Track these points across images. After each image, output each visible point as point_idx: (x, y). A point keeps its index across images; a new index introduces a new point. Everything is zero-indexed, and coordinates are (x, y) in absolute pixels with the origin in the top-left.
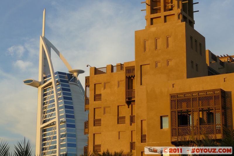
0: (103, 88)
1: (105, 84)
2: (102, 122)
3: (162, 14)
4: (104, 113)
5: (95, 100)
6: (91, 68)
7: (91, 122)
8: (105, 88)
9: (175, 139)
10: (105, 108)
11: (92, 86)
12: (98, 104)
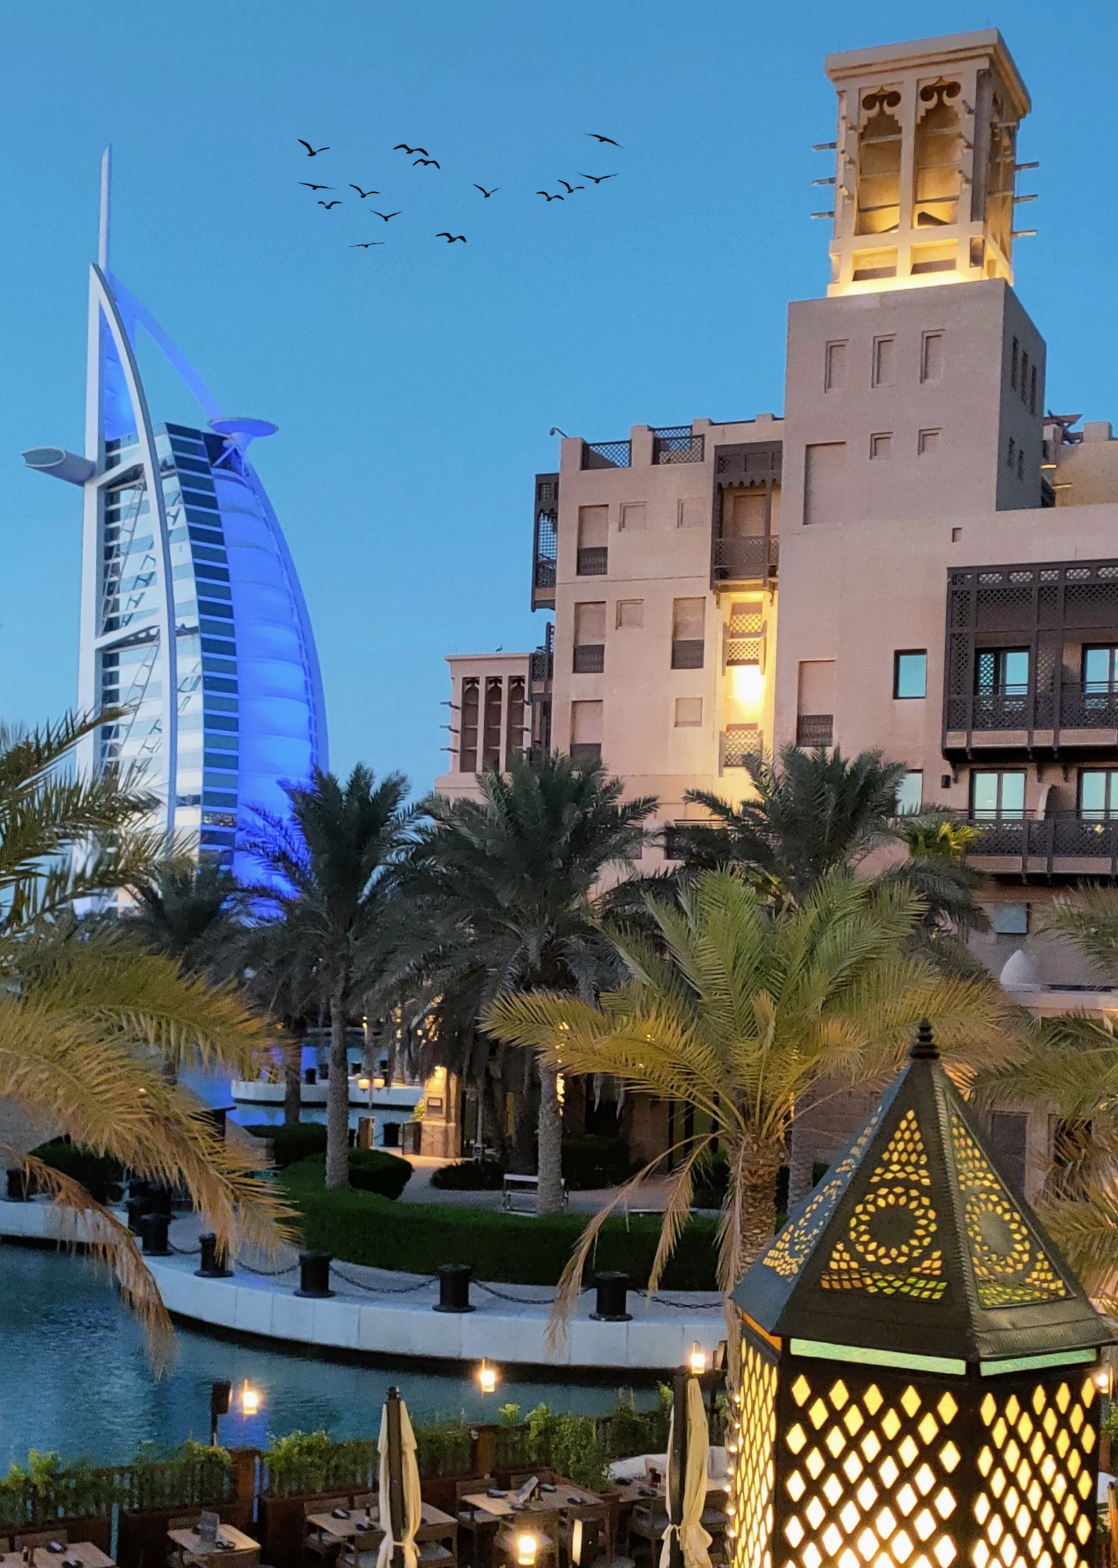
0: (613, 526)
1: (624, 509)
2: (608, 658)
3: (907, 236)
4: (619, 624)
5: (579, 573)
6: (567, 443)
7: (563, 657)
8: (622, 526)
9: (957, 740)
10: (621, 603)
11: (567, 514)
12: (591, 587)
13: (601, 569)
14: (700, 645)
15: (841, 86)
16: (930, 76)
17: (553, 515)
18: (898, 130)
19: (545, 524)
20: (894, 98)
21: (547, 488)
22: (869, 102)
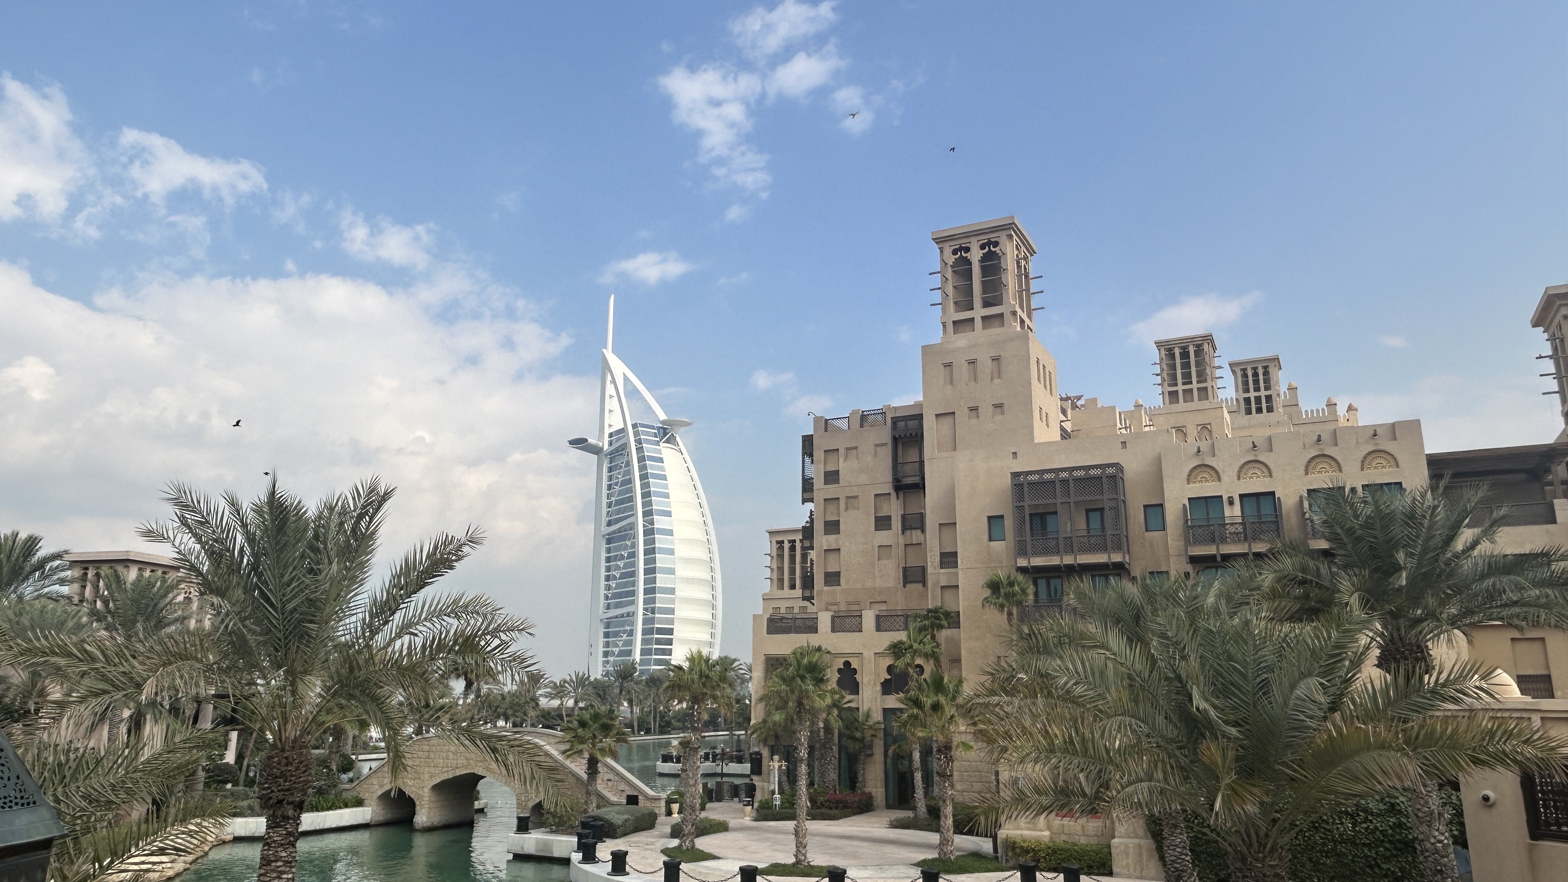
0: (842, 459)
1: (847, 450)
2: (842, 527)
3: (979, 312)
4: (847, 509)
5: (825, 483)
6: (817, 420)
7: (819, 527)
8: (846, 459)
9: (1022, 562)
10: (848, 498)
11: (818, 454)
12: (832, 491)
13: (837, 481)
14: (889, 518)
15: (941, 246)
16: (984, 238)
17: (811, 455)
18: (970, 264)
19: (808, 460)
20: (967, 250)
21: (808, 442)
22: (955, 252)
